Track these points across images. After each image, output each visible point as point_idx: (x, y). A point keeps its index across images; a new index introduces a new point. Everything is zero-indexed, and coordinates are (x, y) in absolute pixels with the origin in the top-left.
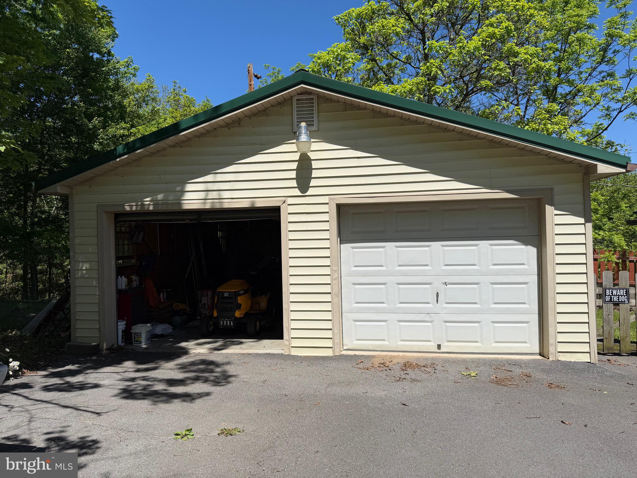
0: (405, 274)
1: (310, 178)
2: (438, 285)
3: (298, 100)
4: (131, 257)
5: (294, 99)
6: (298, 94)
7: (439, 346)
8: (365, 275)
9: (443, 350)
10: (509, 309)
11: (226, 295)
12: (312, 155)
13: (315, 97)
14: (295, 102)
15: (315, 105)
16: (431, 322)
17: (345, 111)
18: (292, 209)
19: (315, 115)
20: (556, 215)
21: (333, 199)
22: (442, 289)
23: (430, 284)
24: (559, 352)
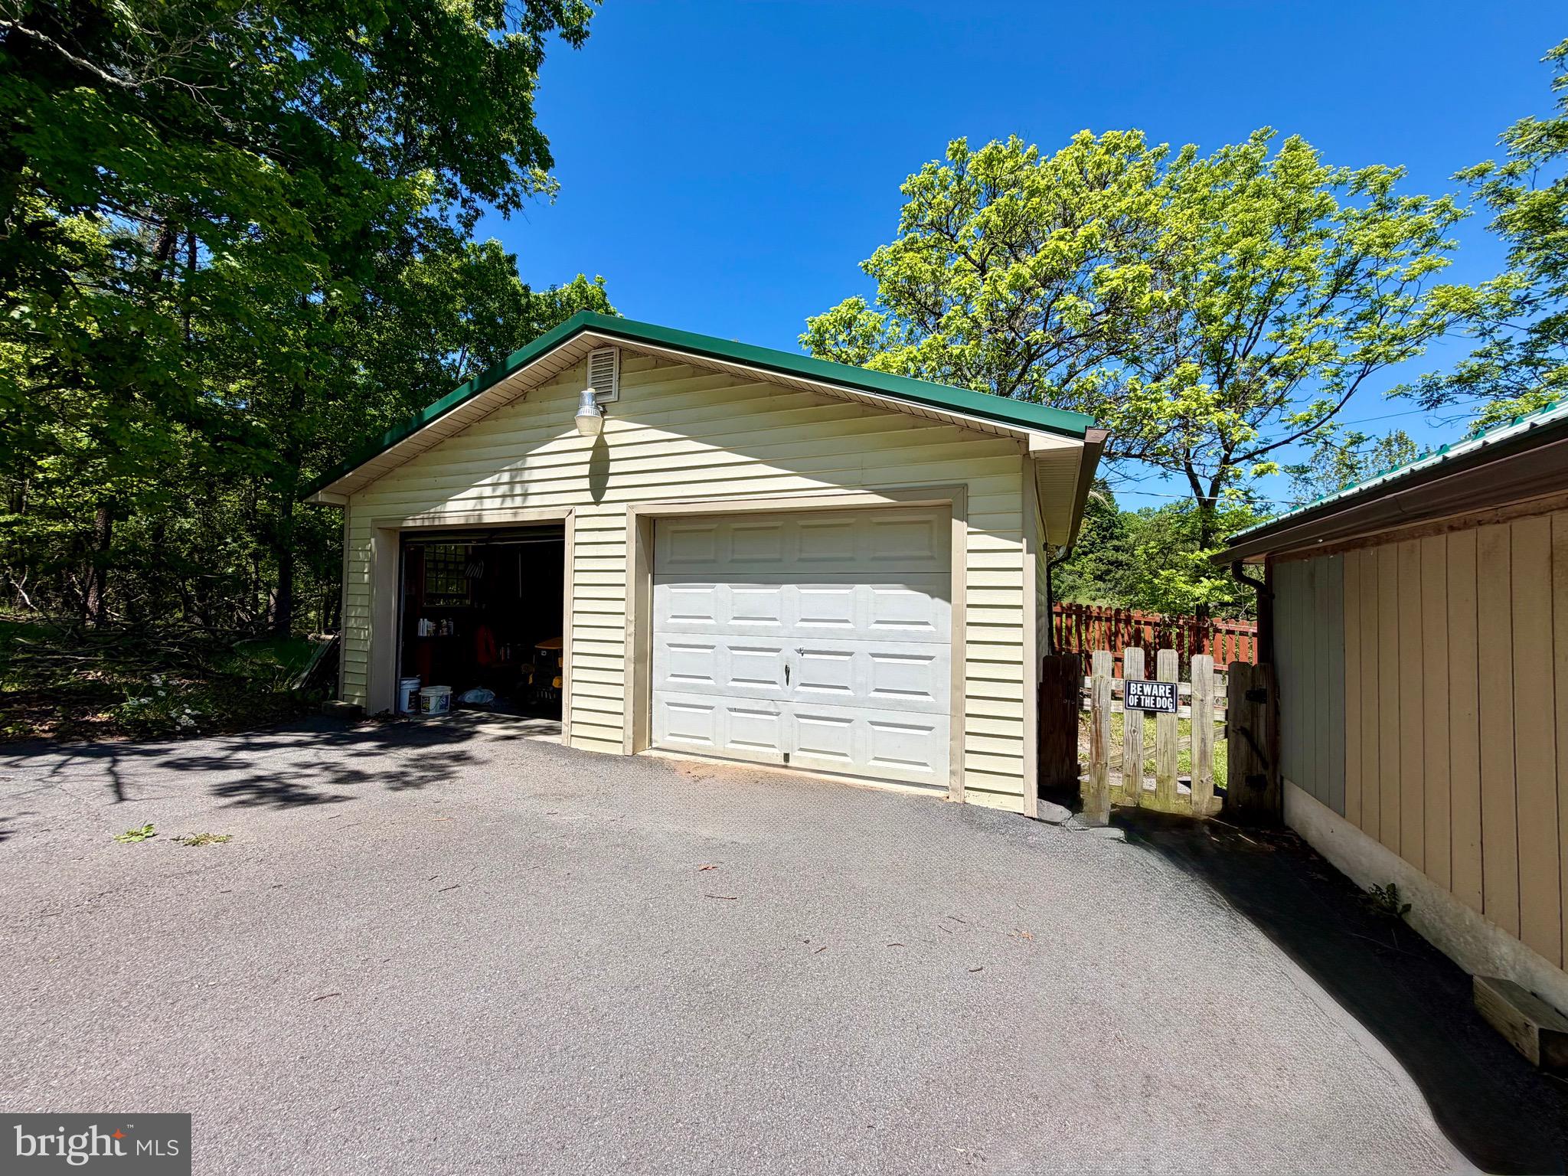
0: (742, 633)
1: (607, 475)
2: (789, 653)
3: (594, 357)
4: (465, 597)
5: (590, 355)
6: (595, 348)
7: (786, 757)
8: (684, 631)
9: (790, 764)
10: (899, 702)
11: (544, 653)
12: (609, 440)
13: (616, 351)
14: (590, 360)
15: (616, 362)
16: (778, 714)
17: (656, 367)
18: (581, 524)
19: (615, 378)
20: (969, 533)
21: (632, 507)
22: (796, 662)
23: (777, 650)
24: (966, 788)
